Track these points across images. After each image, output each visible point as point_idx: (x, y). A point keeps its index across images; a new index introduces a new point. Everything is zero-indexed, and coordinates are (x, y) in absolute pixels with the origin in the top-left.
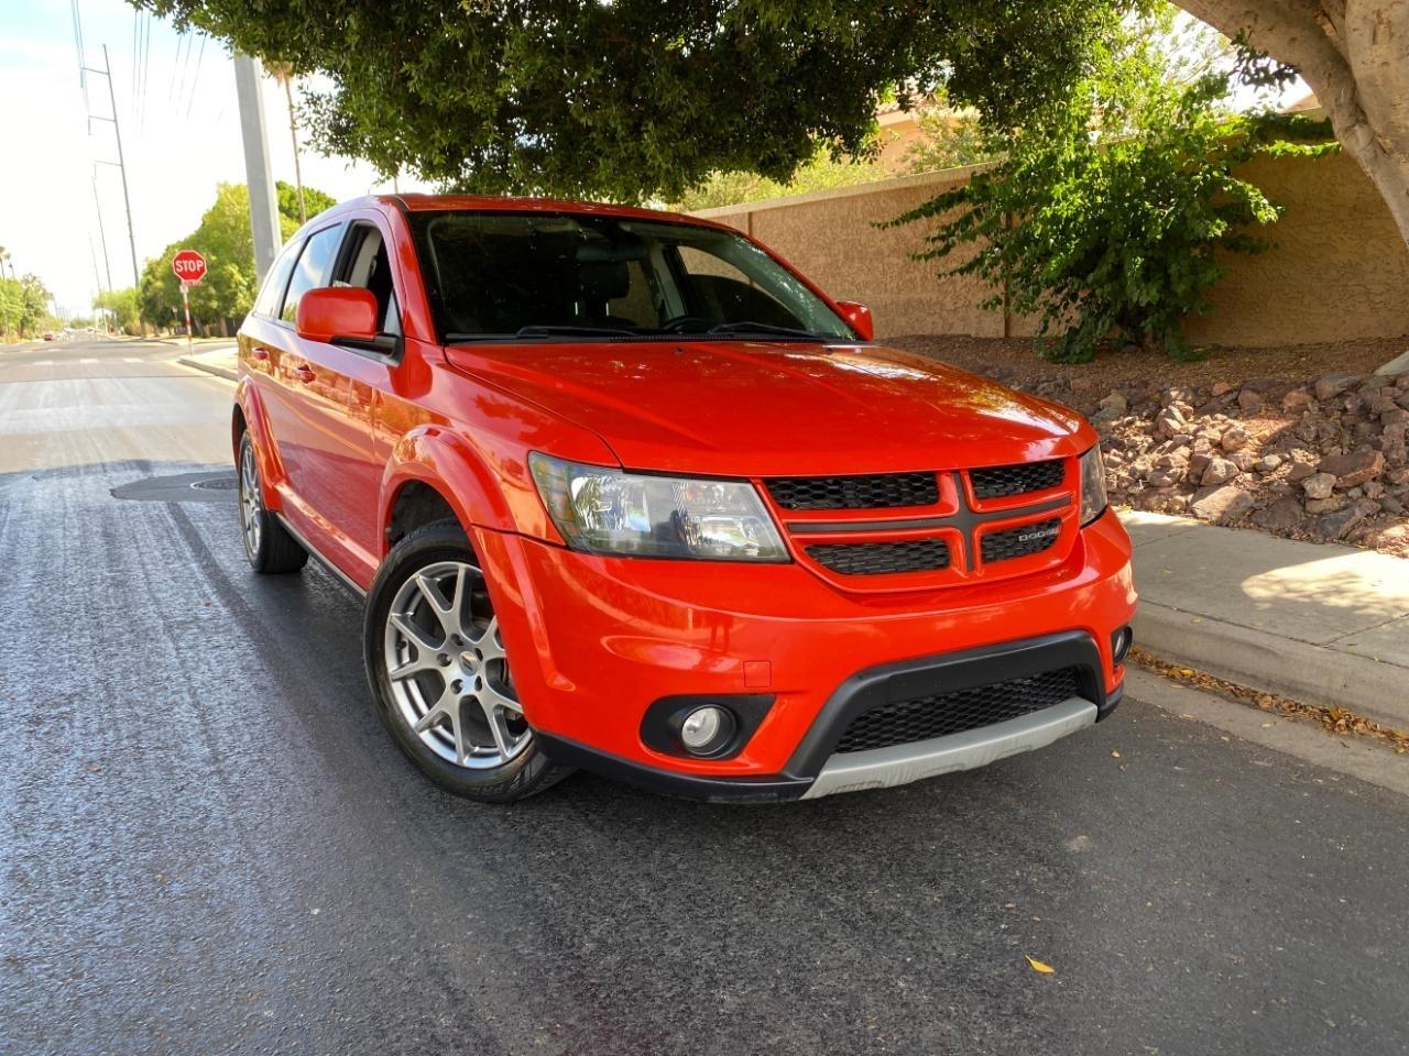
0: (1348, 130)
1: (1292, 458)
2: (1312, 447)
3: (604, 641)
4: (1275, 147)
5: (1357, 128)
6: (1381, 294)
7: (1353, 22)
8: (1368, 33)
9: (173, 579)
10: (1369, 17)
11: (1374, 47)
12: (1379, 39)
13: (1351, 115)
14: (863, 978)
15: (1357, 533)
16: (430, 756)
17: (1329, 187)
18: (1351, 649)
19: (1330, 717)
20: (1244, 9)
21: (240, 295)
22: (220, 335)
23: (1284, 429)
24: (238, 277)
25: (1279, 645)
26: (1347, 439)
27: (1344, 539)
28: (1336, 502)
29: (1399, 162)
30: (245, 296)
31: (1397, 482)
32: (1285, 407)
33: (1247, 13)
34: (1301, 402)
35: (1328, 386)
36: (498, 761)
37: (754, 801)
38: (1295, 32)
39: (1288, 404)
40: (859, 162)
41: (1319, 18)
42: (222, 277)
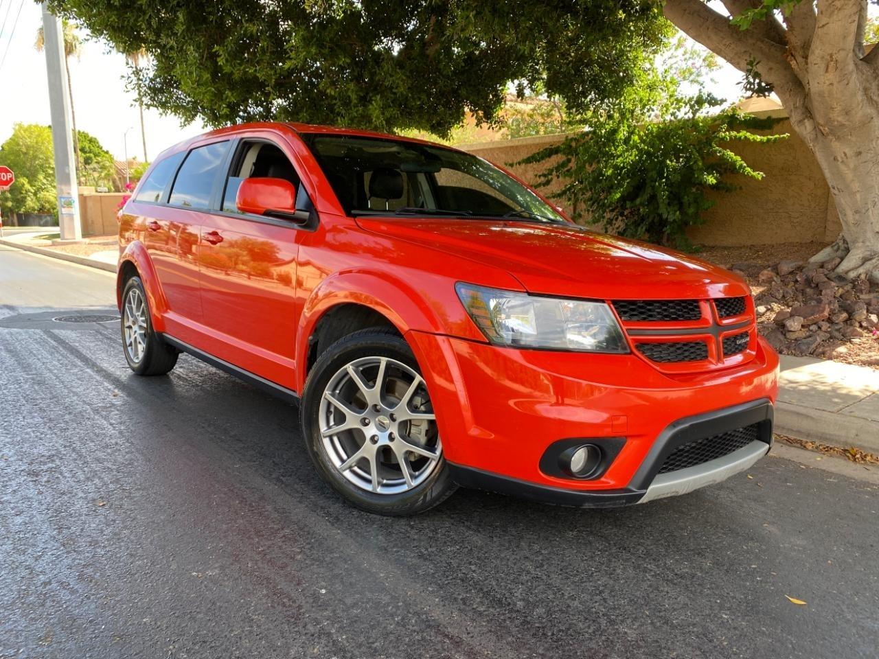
0: (801, 122)
1: (772, 308)
2: (782, 302)
3: (511, 403)
4: (741, 134)
5: (806, 121)
6: (798, 218)
7: (815, 60)
8: (823, 66)
9: (79, 379)
10: (826, 57)
11: (827, 74)
12: (829, 70)
13: (803, 113)
14: (700, 614)
15: (820, 350)
16: (351, 487)
17: (767, 156)
18: (852, 414)
19: (849, 453)
20: (743, 50)
21: (28, 198)
22: (13, 225)
23: (763, 291)
24: (27, 186)
25: (812, 413)
26: (800, 298)
27: (812, 354)
28: (804, 333)
29: (831, 141)
30: (32, 200)
31: (837, 322)
32: (760, 279)
33: (745, 52)
34: (769, 276)
35: (786, 268)
36: (405, 488)
37: (611, 506)
38: (771, 64)
39: (762, 278)
40: (493, 128)
41: (789, 57)
42: (16, 186)
